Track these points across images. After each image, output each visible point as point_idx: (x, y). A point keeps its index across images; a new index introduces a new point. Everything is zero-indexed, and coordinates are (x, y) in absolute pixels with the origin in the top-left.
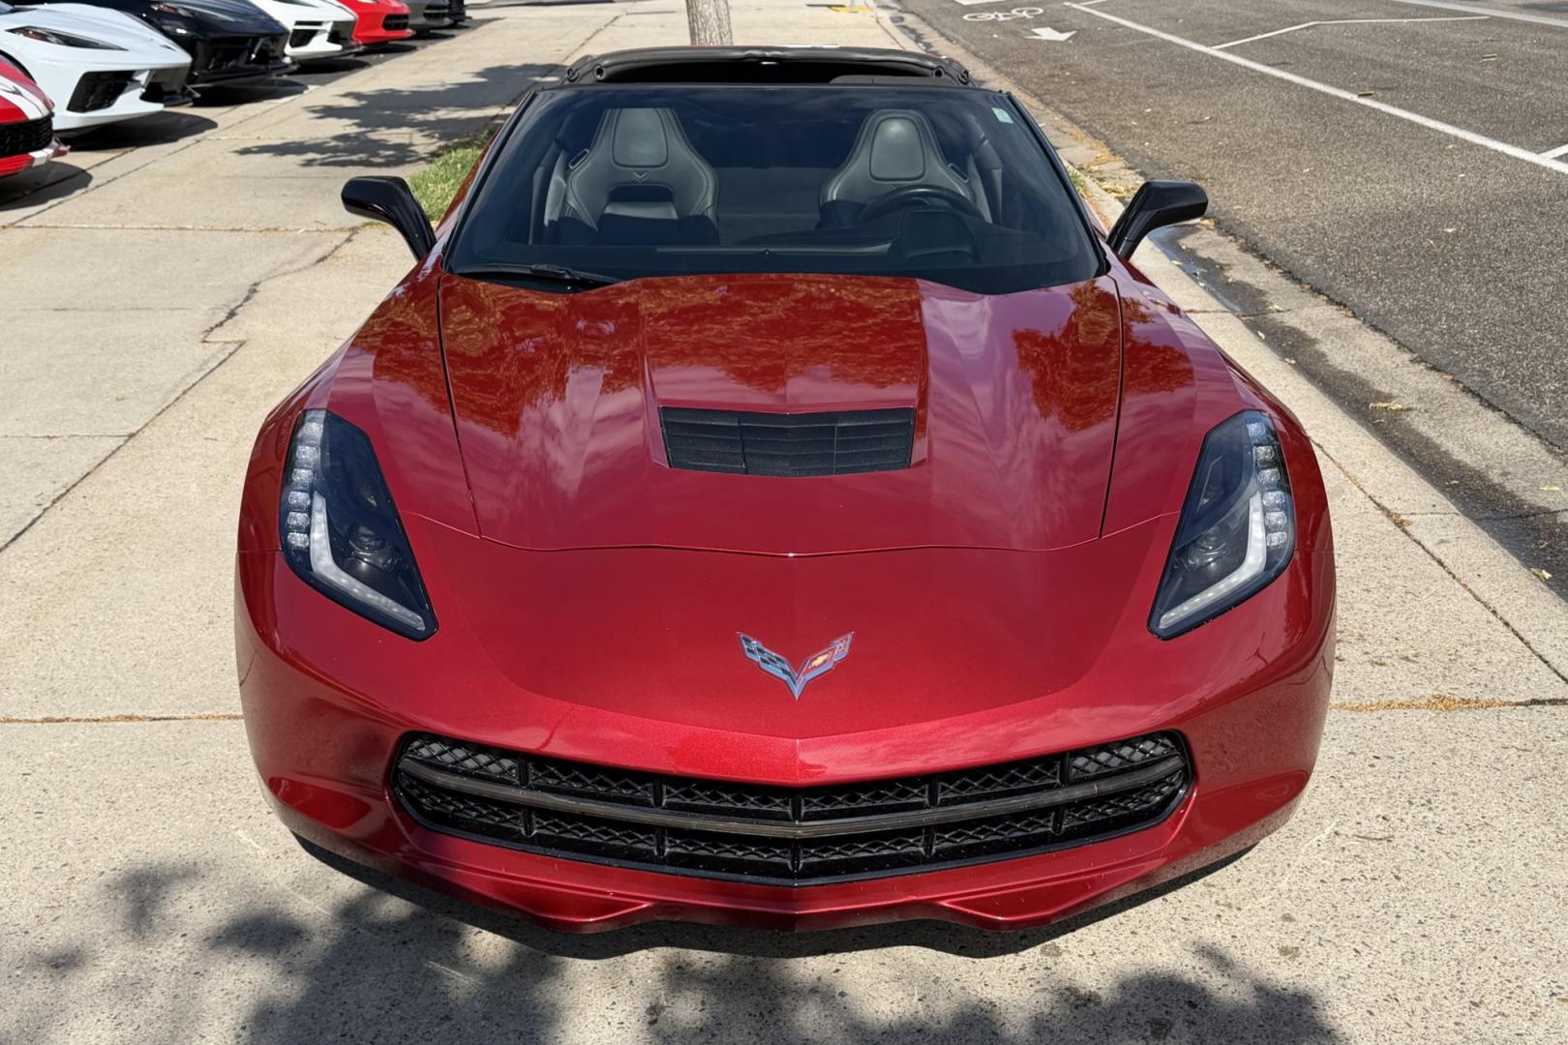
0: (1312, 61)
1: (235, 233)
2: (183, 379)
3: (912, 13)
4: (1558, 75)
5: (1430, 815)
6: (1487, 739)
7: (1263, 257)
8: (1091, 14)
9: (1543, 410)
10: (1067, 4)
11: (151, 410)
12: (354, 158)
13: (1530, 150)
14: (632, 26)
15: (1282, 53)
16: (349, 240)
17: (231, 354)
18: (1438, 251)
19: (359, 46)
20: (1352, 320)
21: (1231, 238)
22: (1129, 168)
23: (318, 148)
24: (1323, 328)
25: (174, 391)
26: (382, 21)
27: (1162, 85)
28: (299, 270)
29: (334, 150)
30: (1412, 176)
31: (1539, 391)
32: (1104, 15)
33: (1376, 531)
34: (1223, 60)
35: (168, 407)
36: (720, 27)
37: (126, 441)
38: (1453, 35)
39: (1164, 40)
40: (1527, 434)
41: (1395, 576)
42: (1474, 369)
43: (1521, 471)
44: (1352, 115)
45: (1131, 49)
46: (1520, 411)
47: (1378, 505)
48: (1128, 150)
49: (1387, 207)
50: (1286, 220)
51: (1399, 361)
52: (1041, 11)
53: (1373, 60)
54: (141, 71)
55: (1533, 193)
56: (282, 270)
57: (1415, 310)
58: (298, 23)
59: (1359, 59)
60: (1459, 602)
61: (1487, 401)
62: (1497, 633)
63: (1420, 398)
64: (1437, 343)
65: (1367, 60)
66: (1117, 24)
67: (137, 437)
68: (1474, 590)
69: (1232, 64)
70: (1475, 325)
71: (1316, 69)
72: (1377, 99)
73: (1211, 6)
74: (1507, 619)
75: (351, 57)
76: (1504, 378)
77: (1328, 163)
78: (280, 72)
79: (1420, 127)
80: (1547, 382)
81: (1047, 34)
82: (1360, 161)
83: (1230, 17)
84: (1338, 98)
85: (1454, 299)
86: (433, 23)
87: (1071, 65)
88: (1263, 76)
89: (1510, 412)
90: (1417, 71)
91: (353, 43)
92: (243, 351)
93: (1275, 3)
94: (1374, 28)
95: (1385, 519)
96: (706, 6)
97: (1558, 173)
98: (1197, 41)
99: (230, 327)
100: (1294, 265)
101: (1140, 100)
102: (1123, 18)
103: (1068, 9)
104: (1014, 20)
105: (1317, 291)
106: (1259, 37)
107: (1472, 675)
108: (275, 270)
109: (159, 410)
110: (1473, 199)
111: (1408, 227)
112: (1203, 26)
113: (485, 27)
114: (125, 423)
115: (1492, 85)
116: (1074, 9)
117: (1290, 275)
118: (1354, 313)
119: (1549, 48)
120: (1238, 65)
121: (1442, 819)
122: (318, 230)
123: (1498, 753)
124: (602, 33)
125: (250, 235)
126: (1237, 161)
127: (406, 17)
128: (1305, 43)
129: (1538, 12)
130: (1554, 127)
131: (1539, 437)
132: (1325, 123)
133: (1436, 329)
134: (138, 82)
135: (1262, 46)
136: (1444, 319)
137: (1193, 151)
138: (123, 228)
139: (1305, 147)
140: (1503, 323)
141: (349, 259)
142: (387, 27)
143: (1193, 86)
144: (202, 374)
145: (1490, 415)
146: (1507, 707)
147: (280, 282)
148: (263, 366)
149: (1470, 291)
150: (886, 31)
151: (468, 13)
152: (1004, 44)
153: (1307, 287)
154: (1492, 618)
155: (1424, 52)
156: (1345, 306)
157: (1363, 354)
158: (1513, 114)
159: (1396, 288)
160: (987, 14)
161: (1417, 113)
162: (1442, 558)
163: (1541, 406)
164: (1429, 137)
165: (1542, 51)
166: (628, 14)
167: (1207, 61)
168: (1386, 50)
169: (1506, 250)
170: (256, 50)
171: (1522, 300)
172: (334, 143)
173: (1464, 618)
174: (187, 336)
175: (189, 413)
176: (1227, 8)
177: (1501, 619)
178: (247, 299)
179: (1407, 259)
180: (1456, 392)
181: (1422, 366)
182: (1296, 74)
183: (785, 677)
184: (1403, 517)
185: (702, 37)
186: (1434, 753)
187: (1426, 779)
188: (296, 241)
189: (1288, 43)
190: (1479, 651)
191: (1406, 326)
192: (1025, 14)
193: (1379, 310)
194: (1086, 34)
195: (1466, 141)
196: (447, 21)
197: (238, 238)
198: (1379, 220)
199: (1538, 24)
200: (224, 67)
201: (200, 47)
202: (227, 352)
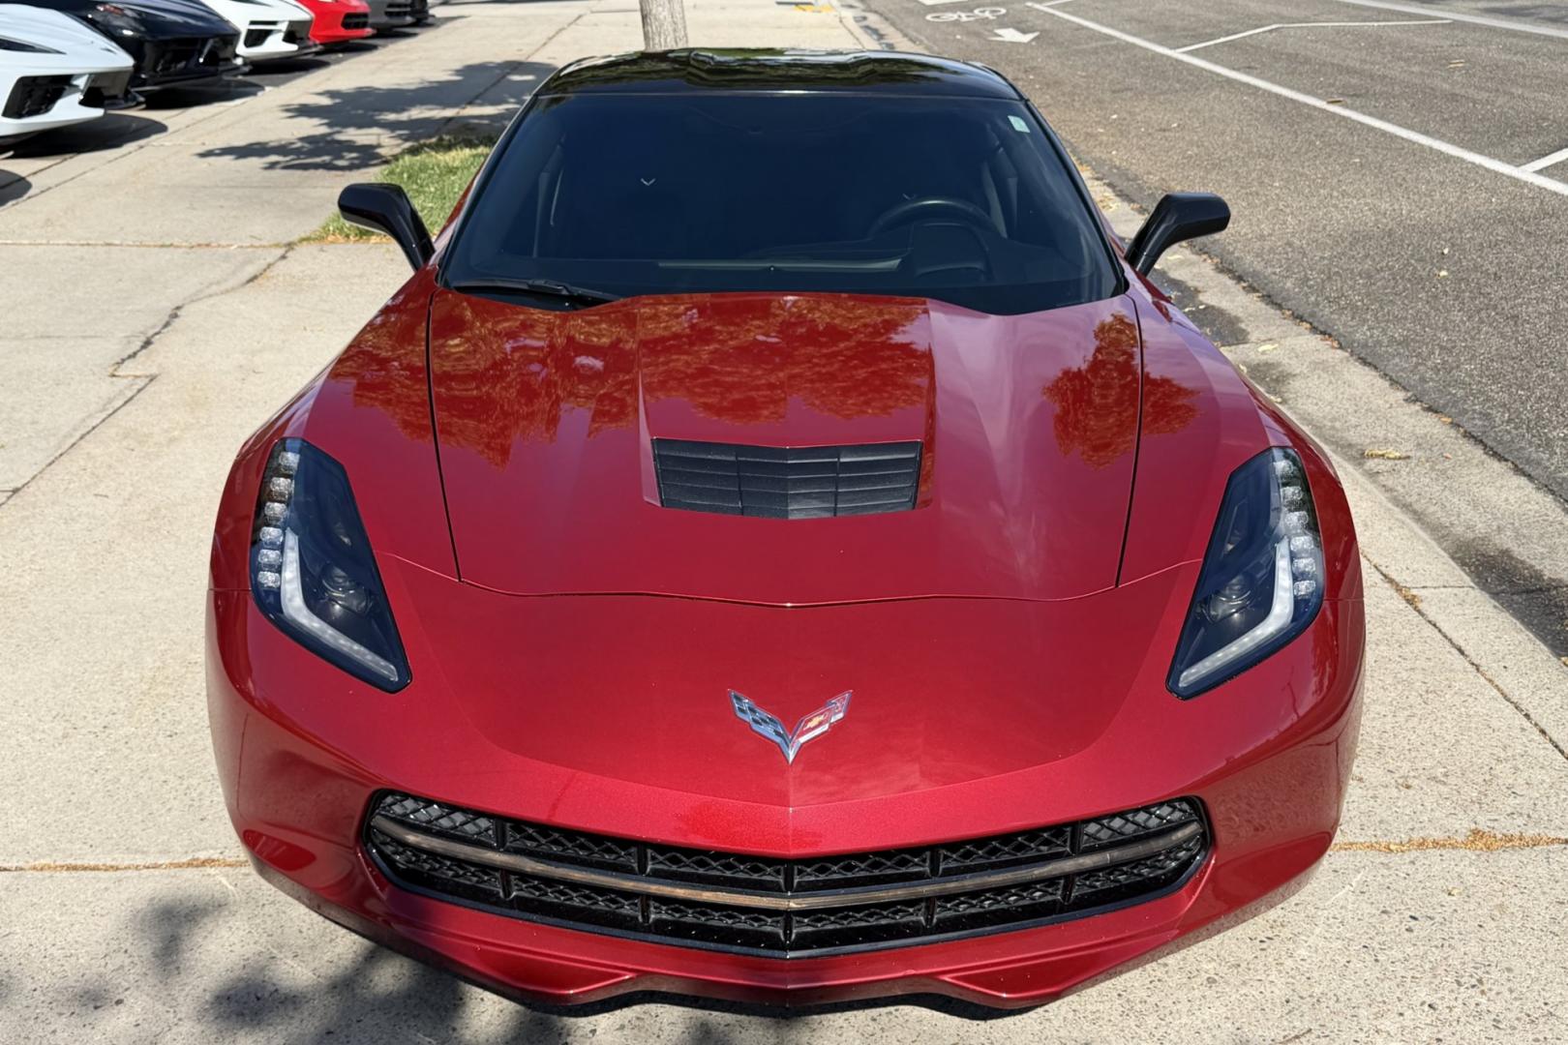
0: (1277, 65)
1: (165, 249)
2: (84, 420)
3: (876, 12)
4: (1528, 81)
5: (1483, 1000)
6: (1538, 891)
7: (1240, 279)
8: (1053, 15)
9: (1554, 461)
10: (1029, 4)
11: (42, 459)
12: (318, 160)
13: (1508, 163)
14: (596, 25)
15: (1247, 56)
16: (283, 257)
17: (139, 391)
18: (1424, 274)
19: (315, 45)
20: (1339, 351)
21: (1205, 256)
22: (1097, 179)
23: (282, 149)
24: (1308, 360)
25: (71, 436)
26: (341, 20)
27: (1127, 89)
28: (227, 291)
29: (298, 152)
30: (1389, 190)
31: (1548, 438)
32: (1066, 16)
33: (1386, 610)
34: (1188, 64)
35: (61, 455)
36: (675, 31)
37: (9, 498)
38: (1417, 40)
39: (1127, 43)
40: (1538, 489)
41: (1412, 669)
42: (1474, 411)
43: (1536, 534)
44: (1323, 123)
45: (1095, 51)
46: (1528, 461)
47: (1385, 576)
48: (1095, 159)
49: (1366, 224)
50: (1262, 237)
51: (1392, 400)
52: (1003, 11)
53: (1338, 65)
54: (80, 76)
55: (1516, 211)
56: (208, 292)
57: (1405, 342)
58: (253, 23)
59: (1324, 64)
60: (1487, 702)
61: (1492, 449)
62: (1535, 745)
63: (1419, 445)
64: (1432, 379)
65: (1332, 64)
66: (1079, 25)
67: (21, 493)
68: (1501, 686)
69: (1196, 68)
70: (1471, 359)
71: (1282, 74)
72: (1346, 106)
73: (1172, 7)
74: (1543, 725)
75: (310, 57)
76: (1509, 421)
77: (1301, 175)
78: (235, 72)
79: (1393, 137)
80: (1555, 428)
81: (1010, 35)
82: (1334, 174)
83: (1193, 19)
84: (1306, 105)
85: (1446, 330)
86: (395, 21)
87: (1033, 68)
88: (1229, 81)
89: (1518, 462)
90: (1385, 77)
91: (311, 43)
92: (151, 388)
93: (1236, 5)
94: (1338, 31)
95: (1395, 594)
96: (660, 9)
97: (1540, 188)
98: (1161, 43)
99: (143, 359)
100: (1273, 288)
101: (1106, 105)
102: (1086, 19)
103: (1030, 9)
104: (977, 21)
105: (1299, 318)
106: (1222, 40)
107: (1512, 801)
108: (201, 291)
109: (52, 458)
110: (1454, 216)
111: (1390, 247)
112: (1167, 28)
113: (449, 25)
114: (12, 476)
115: (1463, 92)
116: (1037, 10)
117: (1269, 299)
118: (1340, 344)
119: (1515, 54)
120: (1203, 69)
121: (1497, 1007)
122: (252, 246)
123: (1553, 910)
124: (564, 32)
125: (180, 251)
126: (1208, 172)
127: (365, 15)
128: (1269, 47)
129: (1501, 16)
130: (1530, 138)
131: (1553, 492)
132: (1295, 132)
133: (1429, 363)
134: (76, 86)
135: (1226, 49)
136: (1437, 352)
137: (1162, 161)
138: (48, 244)
139: (1276, 158)
140: (1501, 358)
141: (281, 279)
142: (346, 26)
143: (1158, 91)
144: (104, 415)
145: (1496, 465)
146: (1556, 846)
147: (203, 306)
148: (172, 405)
149: (1462, 321)
150: (849, 31)
151: (431, 12)
152: (968, 46)
153: (1288, 313)
154: (1526, 724)
155: (1389, 57)
156: (1330, 335)
157: (1353, 391)
158: (1487, 124)
159: (1384, 315)
160: (950, 15)
161: (1389, 121)
162: (1462, 644)
163: (1551, 456)
164: (1403, 149)
165: (1508, 57)
166: (592, 12)
167: (1172, 64)
168: (1351, 54)
169: (1495, 274)
170: (206, 51)
171: (1517, 331)
172: (299, 145)
173: (1495, 724)
174: (96, 370)
175: (82, 463)
176: (1189, 9)
177: (1536, 725)
178: (167, 325)
179: (1392, 283)
180: (1456, 438)
181: (1417, 407)
182: (1263, 79)
183: (778, 740)
184: (1414, 592)
185: (657, 41)
186: (1480, 912)
187: (1474, 949)
188: (227, 258)
189: (1252, 46)
190: (1516, 769)
191: (1397, 360)
192: (987, 14)
193: (1367, 341)
194: (1049, 36)
195: (1442, 153)
196: (409, 19)
197: (166, 255)
198: (1358, 238)
199: (1502, 29)
200: (172, 70)
201: (148, 49)
202: (136, 388)
